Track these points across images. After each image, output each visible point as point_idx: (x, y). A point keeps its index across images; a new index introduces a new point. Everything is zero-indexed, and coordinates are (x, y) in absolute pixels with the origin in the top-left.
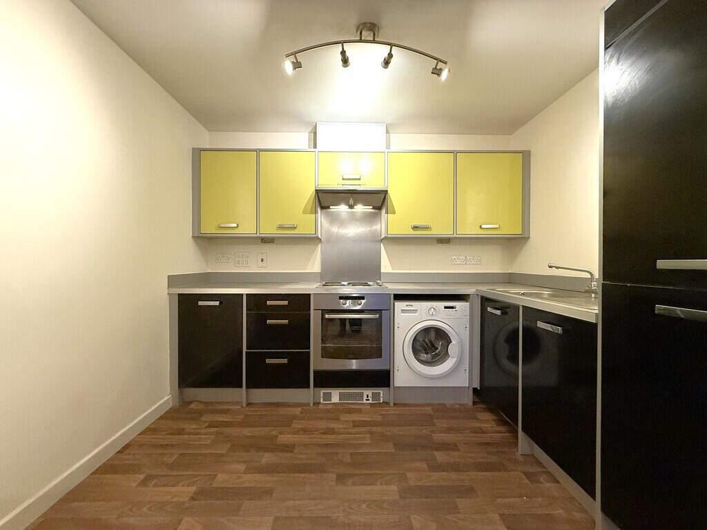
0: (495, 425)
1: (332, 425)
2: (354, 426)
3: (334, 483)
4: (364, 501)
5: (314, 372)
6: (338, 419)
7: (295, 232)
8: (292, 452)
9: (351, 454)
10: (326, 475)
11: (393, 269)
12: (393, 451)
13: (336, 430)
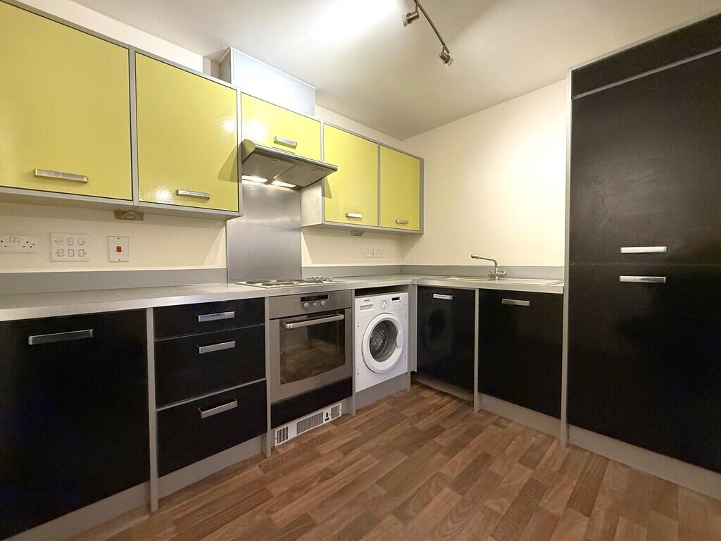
0: (440, 398)
1: (321, 465)
2: (345, 454)
3: (401, 525)
4: (444, 520)
5: (271, 406)
6: (319, 456)
7: (208, 205)
8: (314, 525)
9: (377, 483)
10: (383, 522)
11: (313, 263)
12: (406, 458)
13: (331, 468)
